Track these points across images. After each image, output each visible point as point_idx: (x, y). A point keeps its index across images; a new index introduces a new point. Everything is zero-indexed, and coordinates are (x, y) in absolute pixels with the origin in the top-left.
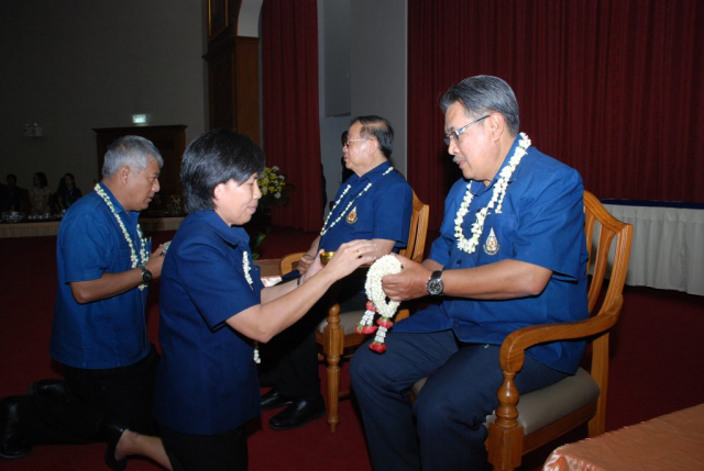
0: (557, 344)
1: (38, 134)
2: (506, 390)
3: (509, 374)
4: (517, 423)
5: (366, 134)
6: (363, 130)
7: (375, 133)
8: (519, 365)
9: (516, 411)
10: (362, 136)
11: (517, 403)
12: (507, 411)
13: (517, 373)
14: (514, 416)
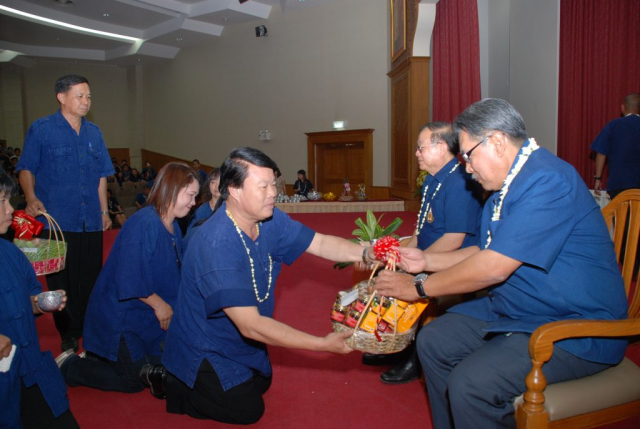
0: (590, 340)
1: (268, 138)
2: (533, 377)
3: (537, 363)
4: (544, 408)
5: (436, 140)
6: (433, 136)
7: (443, 137)
8: (547, 355)
9: (544, 398)
10: (432, 142)
11: (544, 390)
12: (534, 397)
13: (545, 362)
14: (540, 401)
